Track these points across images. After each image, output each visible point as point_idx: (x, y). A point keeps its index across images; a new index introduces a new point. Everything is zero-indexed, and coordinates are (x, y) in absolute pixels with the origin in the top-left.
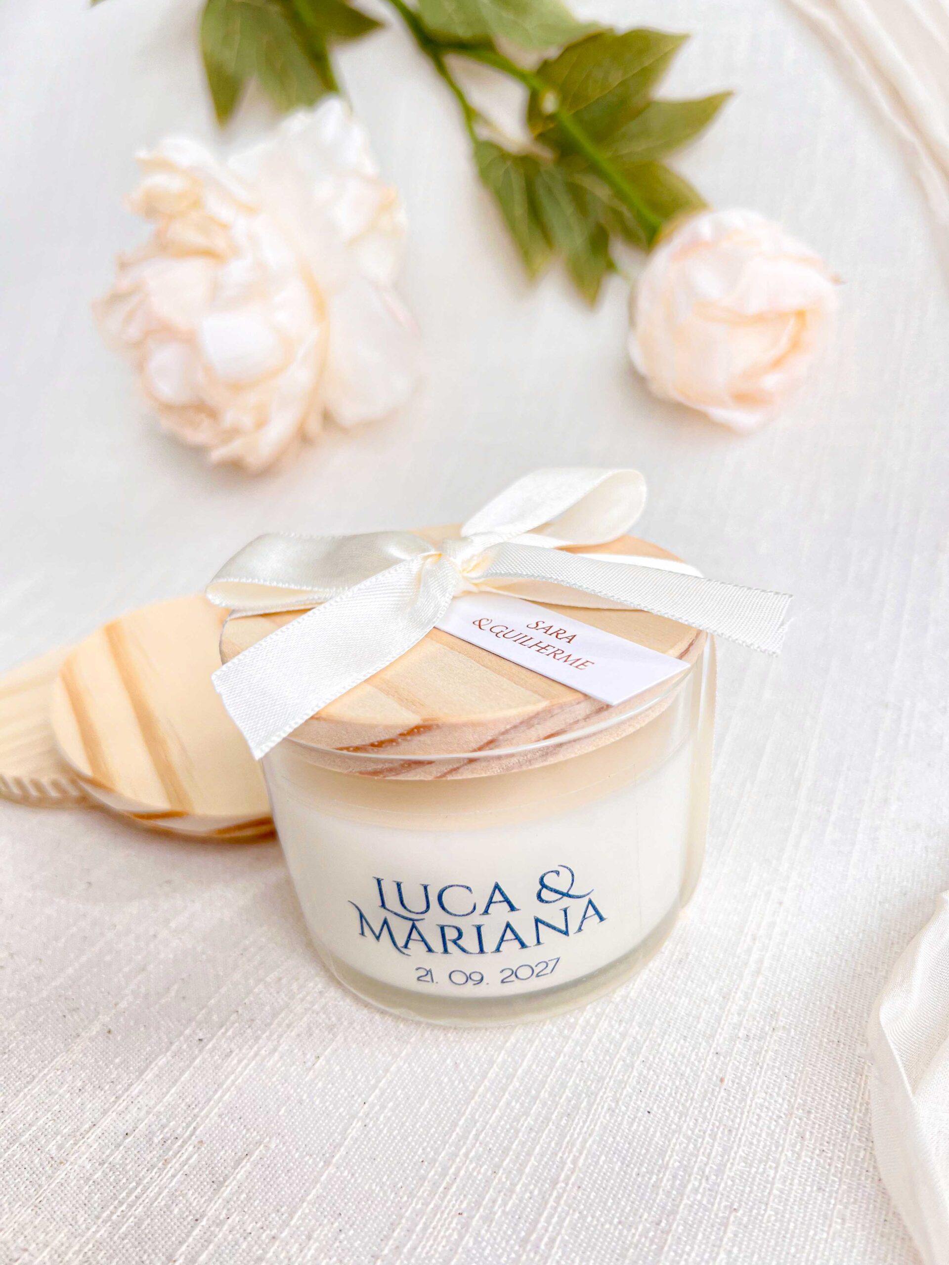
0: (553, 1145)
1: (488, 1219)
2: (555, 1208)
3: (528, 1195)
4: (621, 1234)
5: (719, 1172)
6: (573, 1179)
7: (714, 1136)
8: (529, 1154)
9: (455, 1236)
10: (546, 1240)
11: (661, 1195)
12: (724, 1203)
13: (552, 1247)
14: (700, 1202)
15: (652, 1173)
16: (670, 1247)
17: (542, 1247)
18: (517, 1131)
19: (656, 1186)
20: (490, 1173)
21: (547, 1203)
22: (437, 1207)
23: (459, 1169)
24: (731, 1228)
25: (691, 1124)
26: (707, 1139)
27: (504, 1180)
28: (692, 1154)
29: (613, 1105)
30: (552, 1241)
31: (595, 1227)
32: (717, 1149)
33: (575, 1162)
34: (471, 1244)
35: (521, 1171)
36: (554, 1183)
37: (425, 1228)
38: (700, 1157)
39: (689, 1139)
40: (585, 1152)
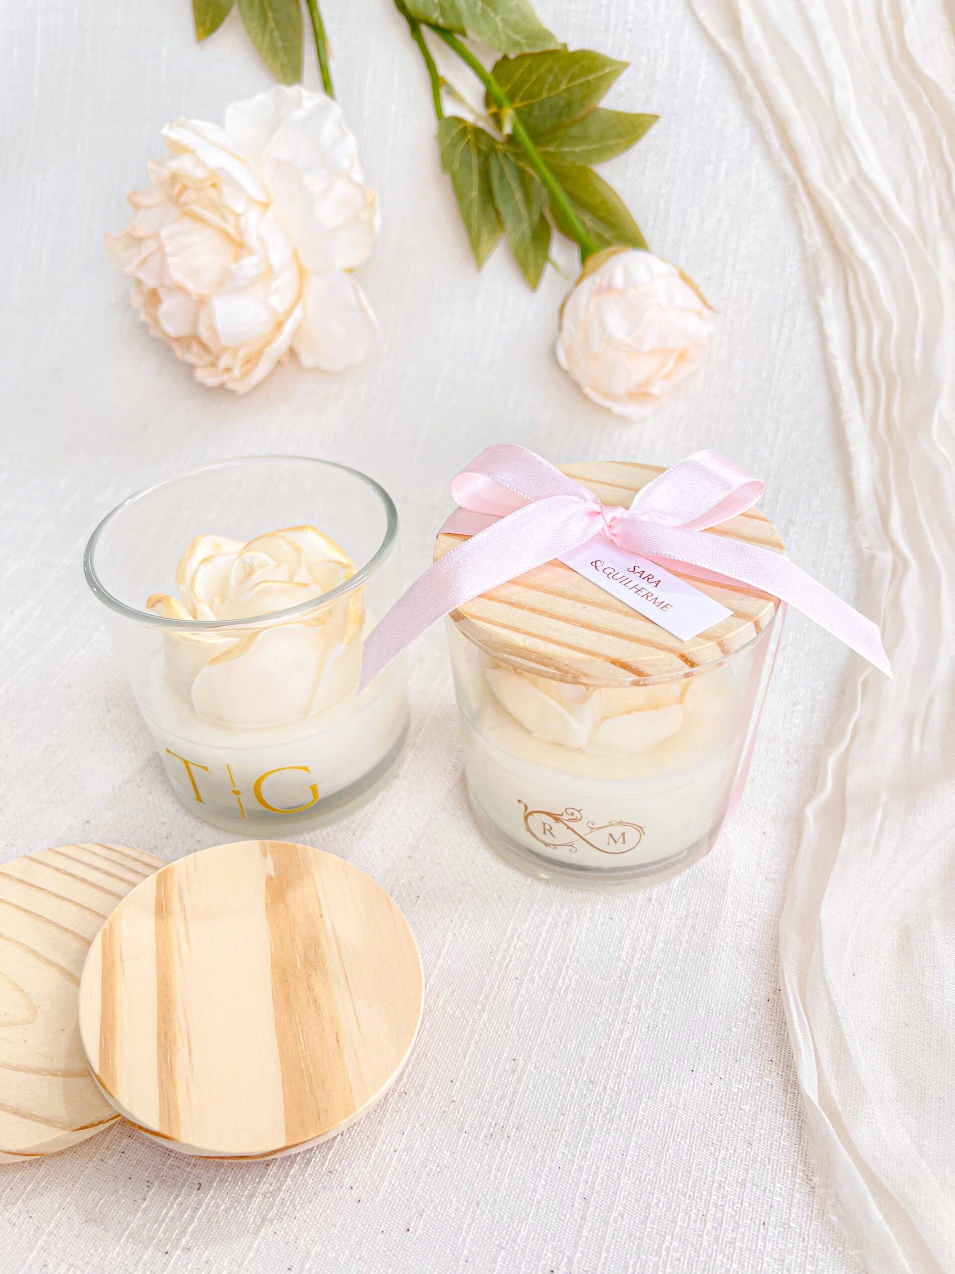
0: (561, 940)
1: (532, 980)
2: (567, 973)
3: (551, 967)
4: (602, 983)
5: (651, 949)
6: (574, 958)
7: (647, 931)
8: (549, 945)
9: (516, 989)
10: (563, 988)
11: (621, 963)
12: (654, 964)
13: (567, 992)
14: (642, 965)
15: (615, 952)
16: (628, 989)
17: (562, 992)
18: (541, 933)
19: (618, 959)
20: (528, 956)
21: (561, 971)
22: (503, 977)
23: (511, 957)
24: (659, 977)
25: (635, 925)
26: (643, 932)
27: (537, 959)
28: (636, 941)
29: (591, 915)
30: (567, 989)
31: (589, 981)
32: (649, 937)
33: (574, 948)
34: (524, 993)
35: (546, 955)
36: (564, 960)
37: (499, 987)
38: (641, 942)
39: (634, 933)
40: (579, 943)
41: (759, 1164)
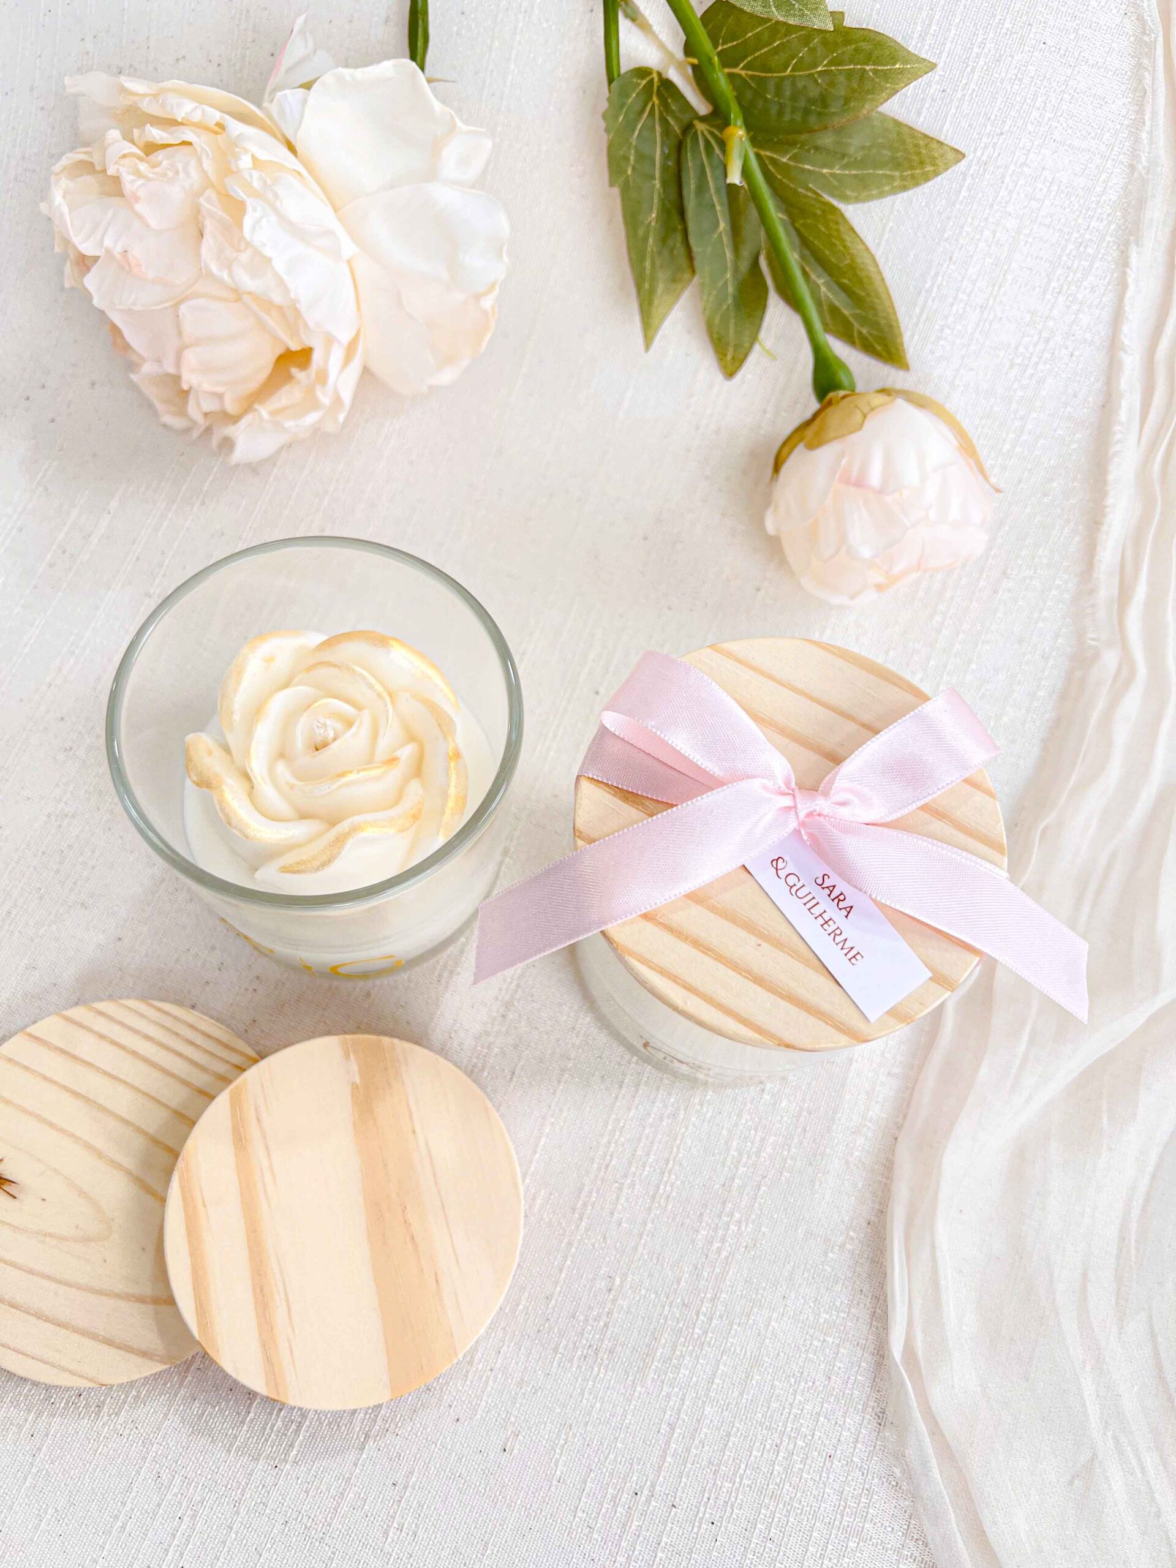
11: (726, 1169)
41: (833, 1397)
